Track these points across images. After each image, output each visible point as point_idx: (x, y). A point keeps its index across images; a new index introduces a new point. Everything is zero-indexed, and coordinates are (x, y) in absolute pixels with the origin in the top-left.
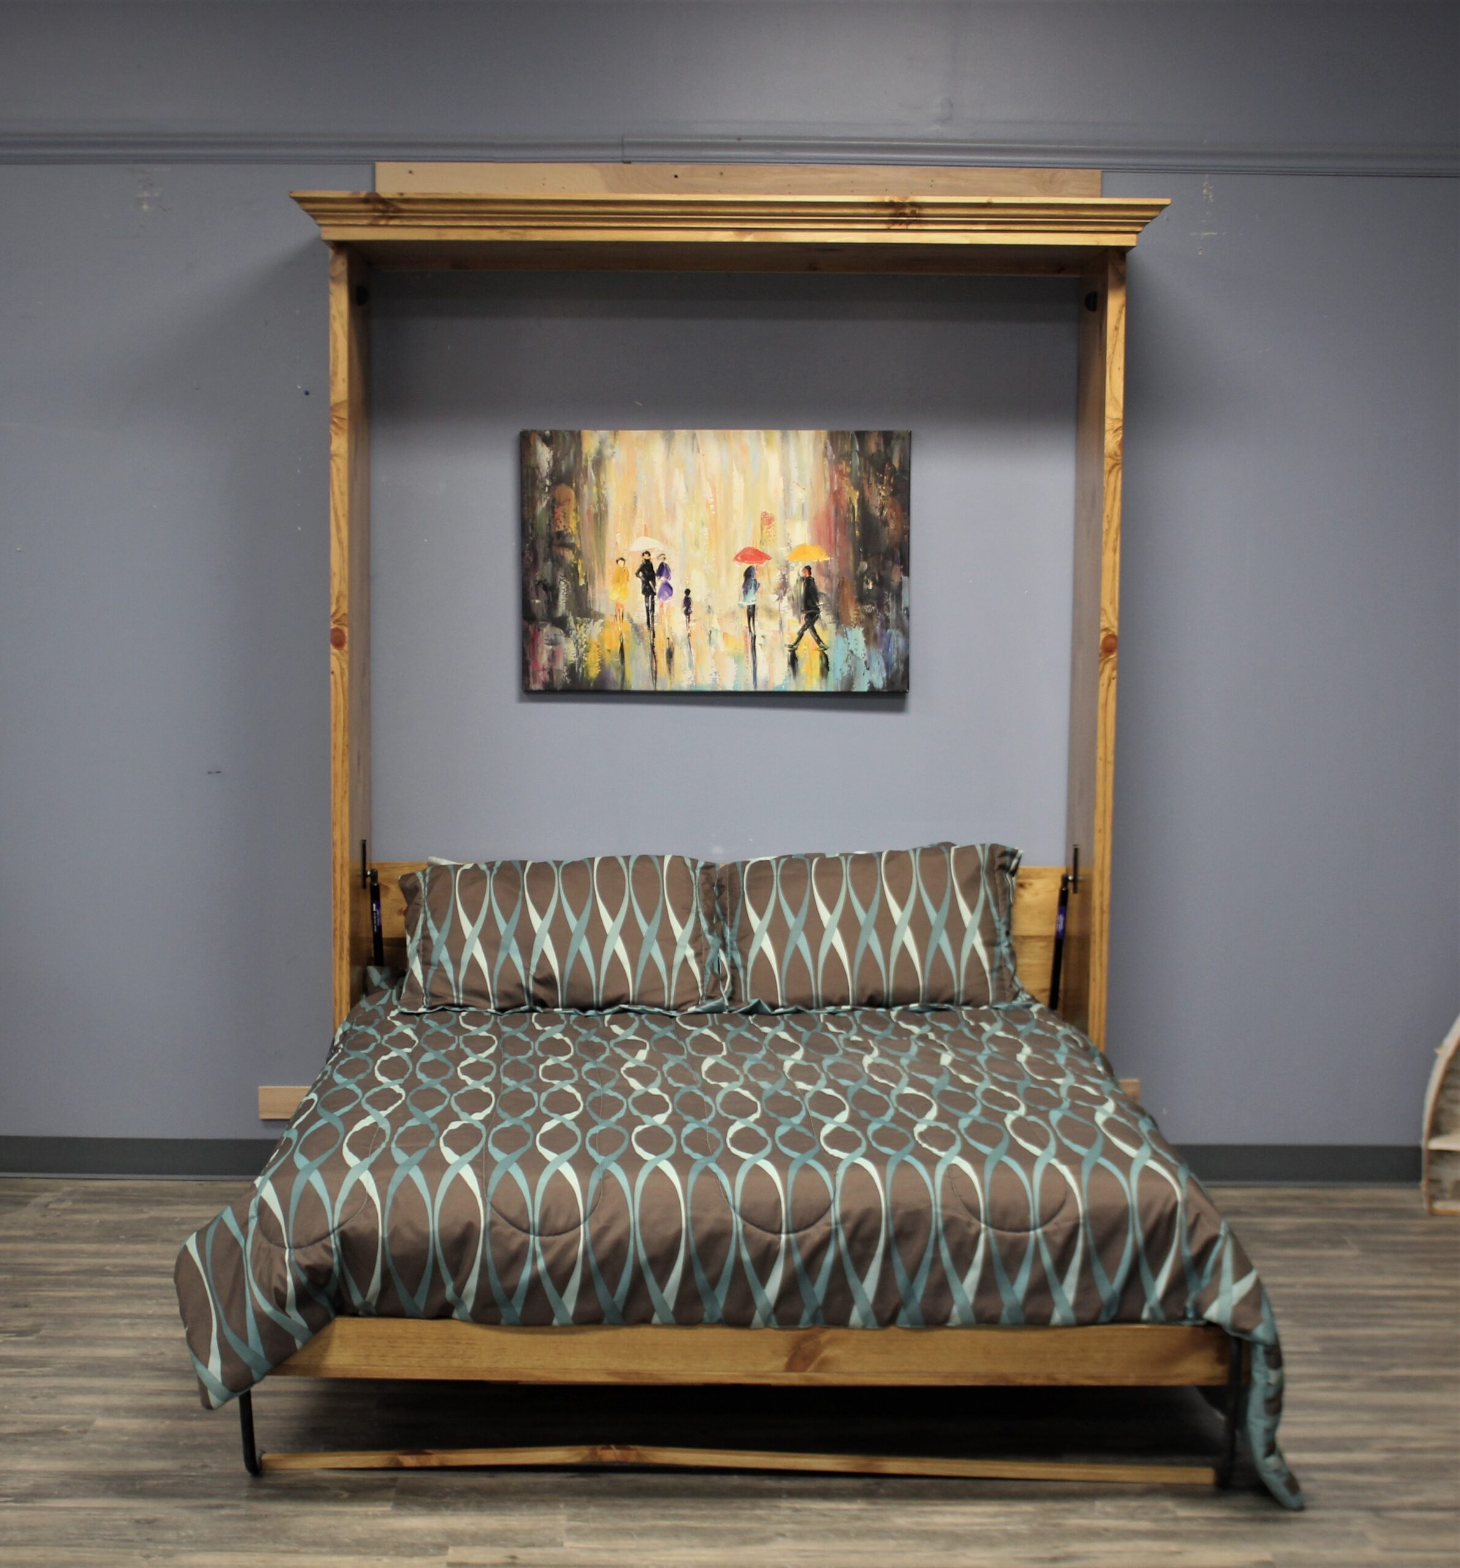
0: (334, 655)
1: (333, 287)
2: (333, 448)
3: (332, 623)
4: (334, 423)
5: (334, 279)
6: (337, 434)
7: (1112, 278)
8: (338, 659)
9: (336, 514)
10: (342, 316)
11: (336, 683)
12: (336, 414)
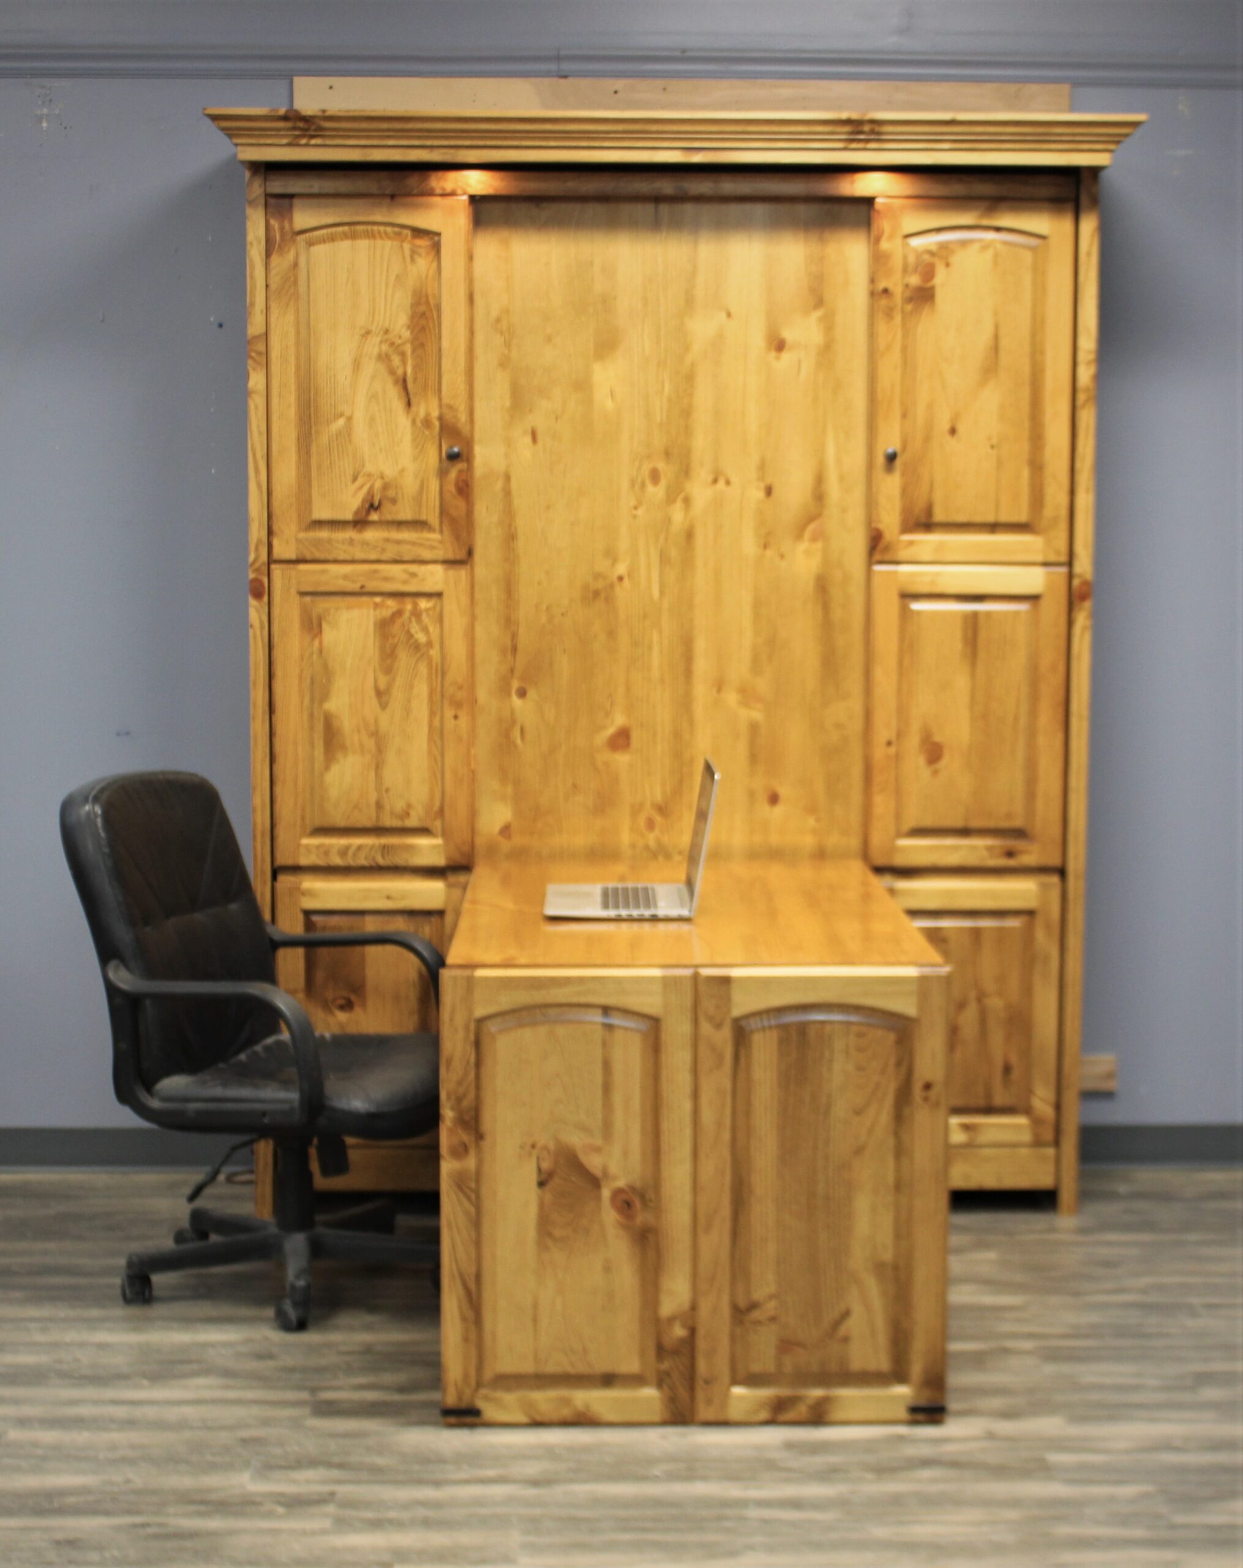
0: (254, 607)
1: (249, 211)
2: (251, 384)
3: (250, 573)
4: (252, 358)
5: (252, 203)
6: (254, 369)
7: (1084, 199)
8: (257, 611)
9: (254, 455)
10: (259, 243)
11: (255, 637)
12: (254, 348)
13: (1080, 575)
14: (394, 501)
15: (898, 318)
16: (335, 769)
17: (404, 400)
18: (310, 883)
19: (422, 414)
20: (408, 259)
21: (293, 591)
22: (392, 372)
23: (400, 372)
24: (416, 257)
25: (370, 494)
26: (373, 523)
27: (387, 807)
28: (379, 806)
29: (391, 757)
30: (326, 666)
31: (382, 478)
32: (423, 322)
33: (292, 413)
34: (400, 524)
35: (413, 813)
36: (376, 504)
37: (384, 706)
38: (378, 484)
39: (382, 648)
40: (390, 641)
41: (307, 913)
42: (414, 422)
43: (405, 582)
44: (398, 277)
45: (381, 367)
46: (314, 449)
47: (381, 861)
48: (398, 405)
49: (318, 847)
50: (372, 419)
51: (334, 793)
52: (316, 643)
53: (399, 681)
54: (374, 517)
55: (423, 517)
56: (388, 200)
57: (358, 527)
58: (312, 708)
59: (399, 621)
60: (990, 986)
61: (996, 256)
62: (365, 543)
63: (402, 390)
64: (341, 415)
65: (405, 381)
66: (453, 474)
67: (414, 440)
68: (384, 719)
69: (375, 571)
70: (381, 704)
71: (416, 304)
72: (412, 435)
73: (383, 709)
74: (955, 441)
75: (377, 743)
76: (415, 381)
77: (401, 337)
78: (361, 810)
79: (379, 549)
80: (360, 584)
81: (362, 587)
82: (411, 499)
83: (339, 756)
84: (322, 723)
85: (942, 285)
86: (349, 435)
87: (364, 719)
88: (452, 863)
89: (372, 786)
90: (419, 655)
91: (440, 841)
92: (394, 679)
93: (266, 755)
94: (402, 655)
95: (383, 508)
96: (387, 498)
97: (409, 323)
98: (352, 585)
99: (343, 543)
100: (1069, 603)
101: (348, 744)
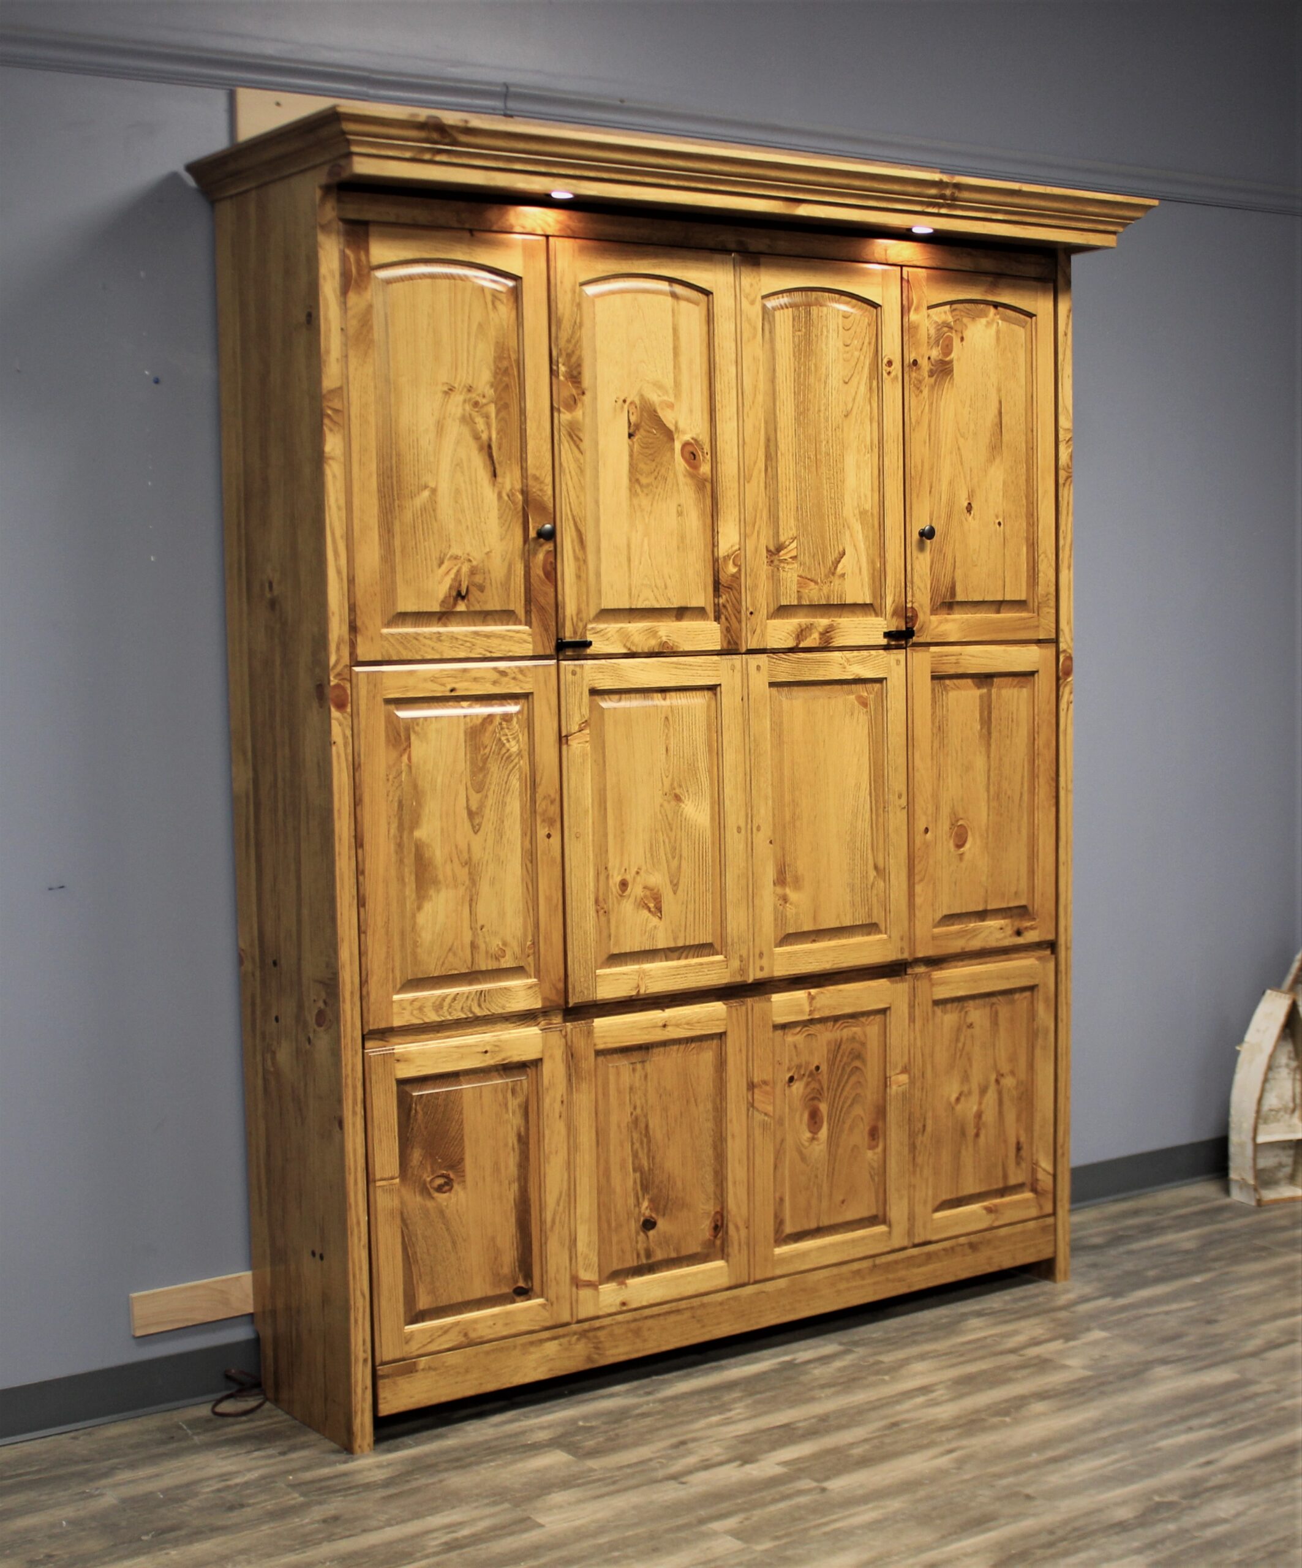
0: (337, 719)
1: (322, 238)
2: (328, 448)
3: (332, 678)
4: (329, 416)
5: (325, 228)
6: (331, 430)
7: (1061, 281)
8: (340, 724)
9: (333, 534)
10: (334, 277)
11: (338, 756)
12: (330, 404)
13: (1064, 651)
14: (481, 589)
15: (926, 391)
16: (428, 907)
17: (490, 469)
18: (402, 1047)
19: (508, 487)
20: (490, 306)
21: (379, 699)
22: (477, 437)
23: (484, 436)
24: (498, 303)
25: (457, 579)
26: (461, 612)
27: (482, 946)
28: (474, 946)
29: (484, 888)
30: (415, 786)
31: (470, 561)
32: (505, 379)
33: (373, 484)
34: (486, 616)
35: (509, 953)
36: (463, 593)
37: (476, 829)
38: (465, 569)
39: (473, 762)
40: (482, 752)
41: (401, 1082)
42: (499, 496)
43: (495, 683)
44: (480, 325)
45: (466, 432)
46: (397, 527)
47: (478, 1012)
48: (482, 474)
49: (413, 1001)
50: (458, 491)
51: (426, 937)
52: (405, 758)
53: (490, 801)
54: (461, 607)
55: (512, 608)
56: (467, 235)
57: (444, 619)
58: (401, 837)
59: (491, 728)
60: (1005, 1068)
61: (998, 332)
62: (453, 638)
63: (487, 457)
64: (426, 487)
65: (490, 447)
66: (541, 556)
67: (500, 517)
68: (477, 842)
69: (465, 670)
70: (473, 827)
71: (499, 358)
72: (499, 510)
73: (476, 833)
74: (970, 518)
75: (470, 873)
76: (500, 449)
77: (484, 396)
78: (455, 954)
79: (468, 644)
80: (449, 687)
81: (452, 690)
82: (499, 586)
83: (432, 892)
84: (412, 855)
85: (959, 359)
86: (434, 510)
87: (456, 847)
88: (548, 1004)
89: (466, 924)
90: (511, 766)
91: (533, 980)
92: (486, 796)
93: (353, 897)
94: (494, 767)
95: (470, 596)
96: (474, 585)
97: (492, 380)
98: (442, 688)
99: (431, 639)
100: (1058, 679)
101: (441, 877)
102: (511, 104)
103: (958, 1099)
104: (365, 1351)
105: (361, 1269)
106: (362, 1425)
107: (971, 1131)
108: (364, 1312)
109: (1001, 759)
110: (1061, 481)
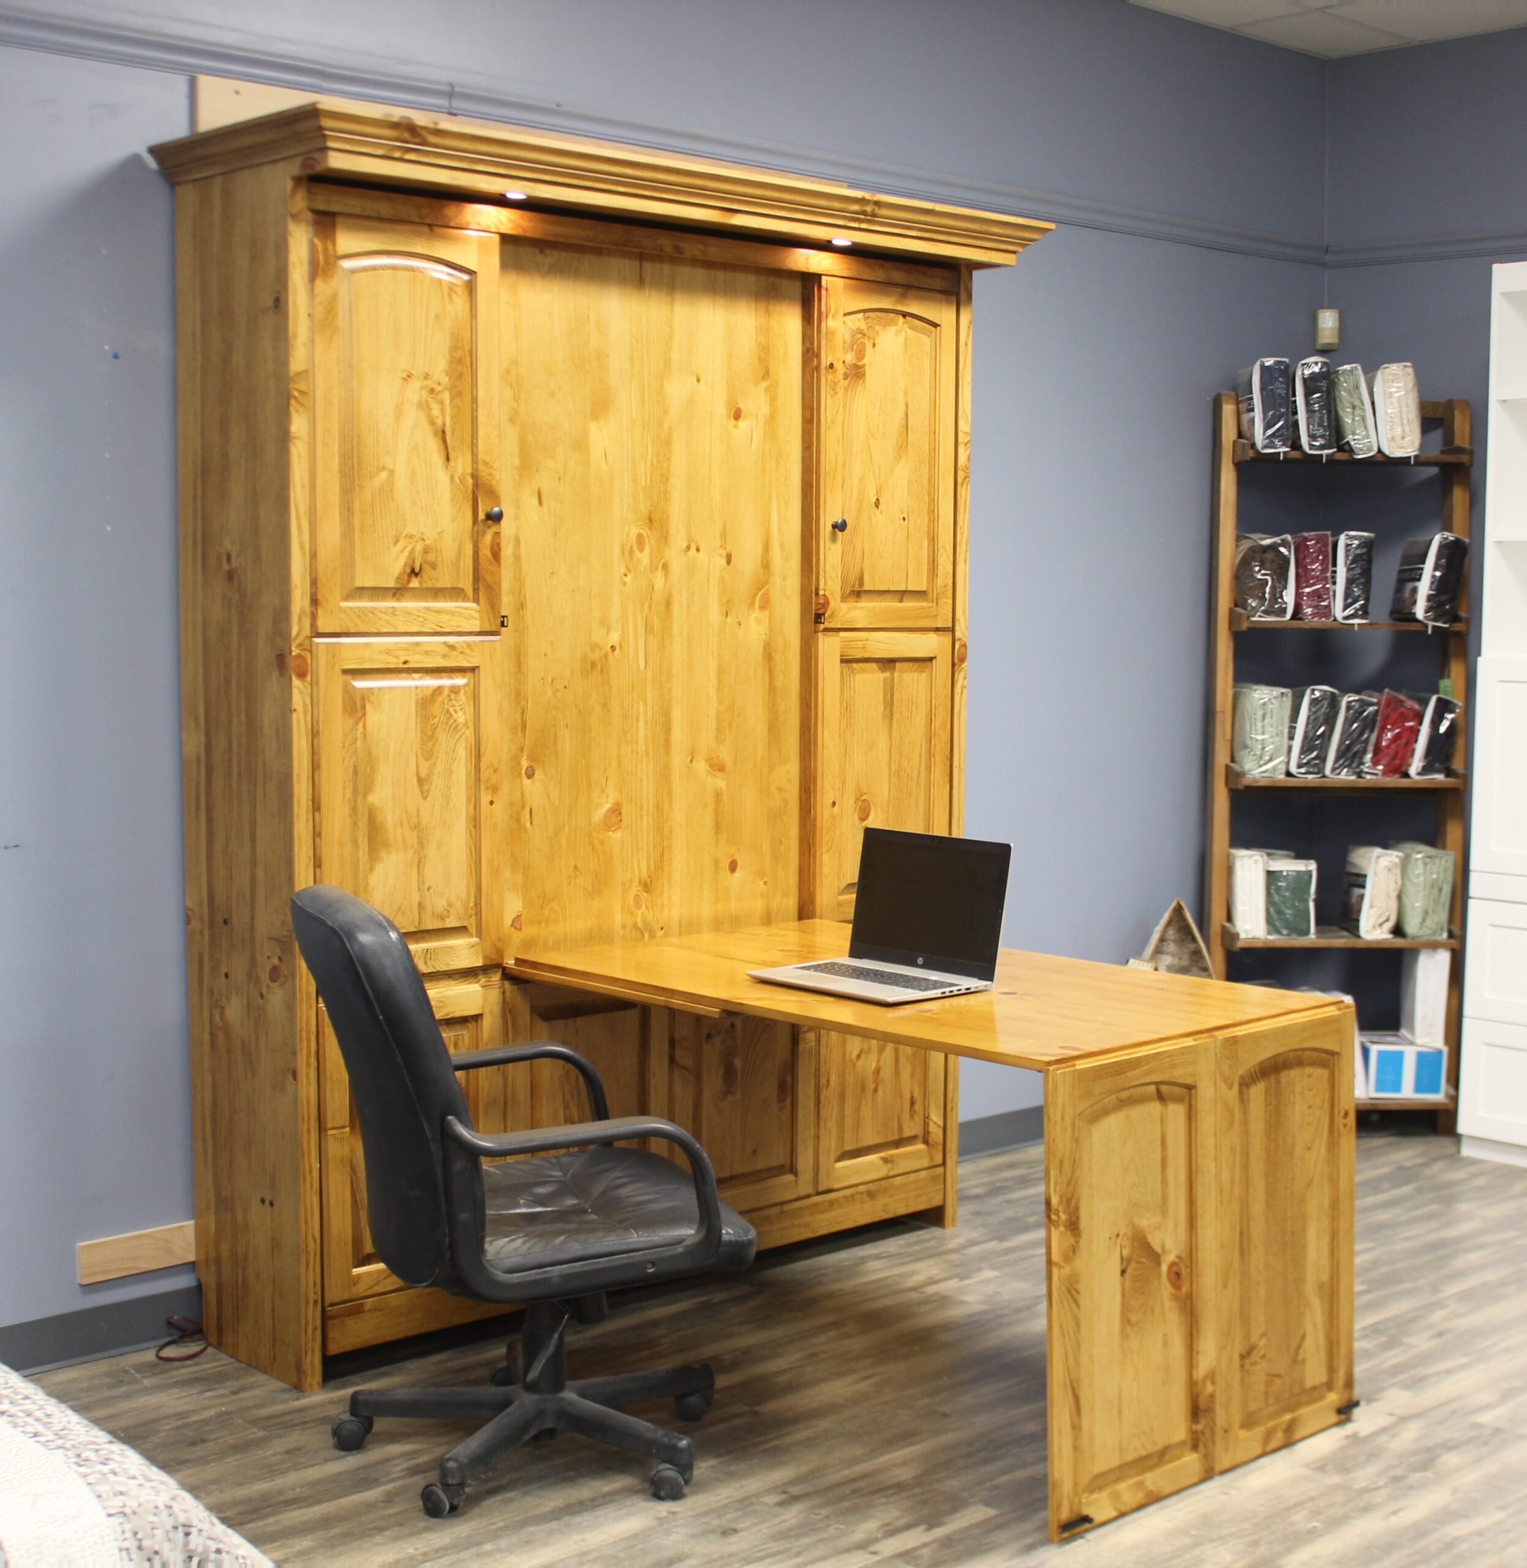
0: (298, 688)
1: (292, 226)
2: (294, 428)
3: (293, 648)
4: (295, 398)
5: (294, 217)
6: (297, 411)
7: (963, 295)
8: (301, 693)
9: (297, 510)
10: (302, 264)
11: (299, 723)
12: (296, 386)
13: (960, 639)
14: (434, 566)
15: (841, 393)
16: (379, 868)
17: (444, 453)
19: (460, 470)
20: (446, 298)
21: (338, 670)
22: (432, 423)
23: (439, 422)
24: (454, 296)
25: (412, 558)
26: (414, 588)
27: (429, 907)
28: (421, 906)
29: (432, 851)
30: (369, 753)
31: (423, 540)
32: (459, 368)
33: (336, 464)
34: (437, 593)
35: (453, 913)
36: (417, 570)
37: (425, 795)
38: (419, 547)
39: (423, 732)
40: (431, 722)
42: (452, 478)
43: (444, 656)
44: (437, 316)
45: (422, 417)
46: (357, 506)
48: (437, 459)
50: (414, 473)
52: (360, 726)
53: (439, 768)
54: (415, 583)
55: (461, 585)
56: (427, 229)
57: (398, 595)
58: (355, 801)
59: (440, 699)
61: (906, 340)
62: (407, 612)
63: (441, 442)
64: (384, 468)
65: (444, 432)
66: (487, 537)
67: (452, 499)
68: (425, 807)
69: (417, 644)
70: (422, 792)
71: (454, 348)
72: (451, 492)
73: (425, 798)
74: (878, 513)
75: (419, 837)
76: (453, 434)
77: (439, 384)
78: (403, 913)
79: (421, 619)
80: (402, 660)
81: (405, 663)
82: (450, 564)
83: (383, 854)
84: (366, 820)
85: (870, 364)
86: (391, 491)
87: (406, 811)
88: (489, 962)
89: (415, 886)
90: (458, 736)
91: (475, 940)
92: (435, 764)
93: (310, 859)
94: (442, 737)
95: (423, 574)
96: (427, 563)
97: (448, 368)
98: (395, 660)
99: (386, 613)
100: (953, 665)
101: (391, 840)
102: (457, 104)
103: (859, 1056)
104: (315, 1293)
105: (312, 1213)
106: (312, 1363)
107: (871, 1086)
108: (315, 1255)
109: (901, 739)
110: (960, 481)
